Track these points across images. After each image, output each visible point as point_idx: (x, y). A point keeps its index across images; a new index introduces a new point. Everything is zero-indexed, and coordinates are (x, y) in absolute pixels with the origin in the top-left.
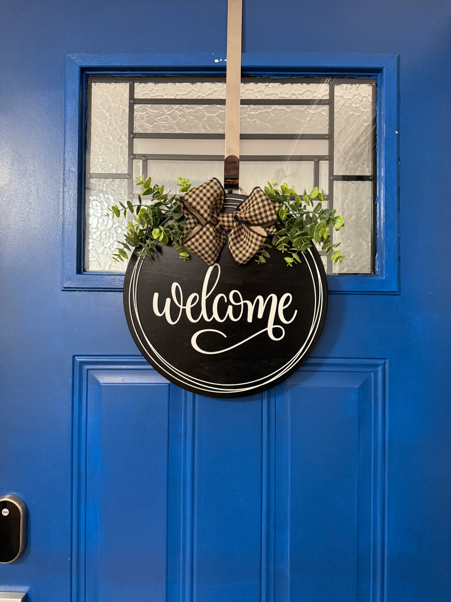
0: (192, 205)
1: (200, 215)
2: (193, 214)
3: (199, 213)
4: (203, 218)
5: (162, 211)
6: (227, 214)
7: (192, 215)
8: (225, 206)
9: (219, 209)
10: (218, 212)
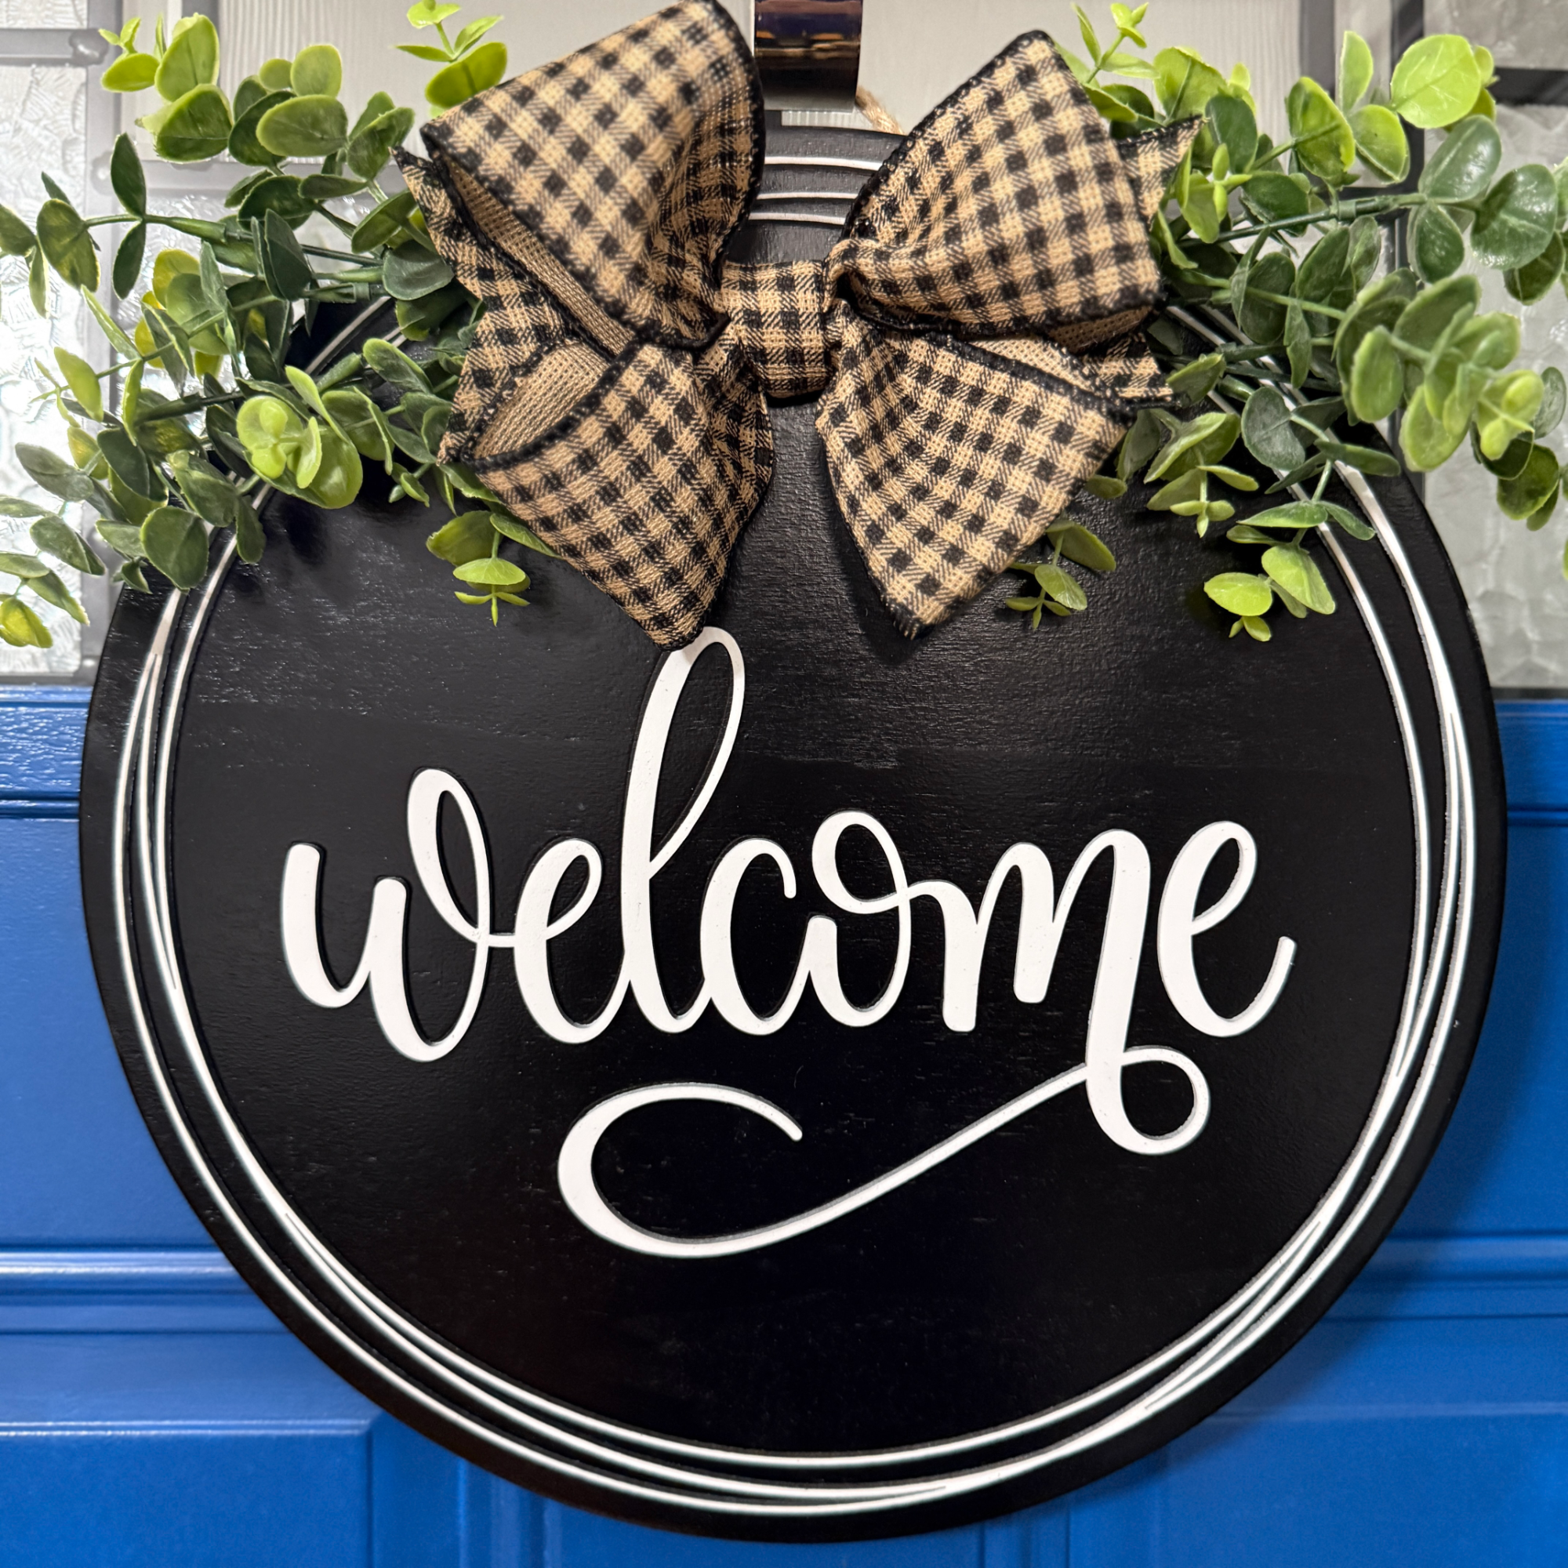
0: (512, 202)
1: (573, 273)
2: (530, 274)
3: (565, 263)
4: (598, 301)
5: (308, 257)
6: (779, 266)
7: (518, 276)
8: (755, 216)
9: (719, 235)
10: (713, 256)
